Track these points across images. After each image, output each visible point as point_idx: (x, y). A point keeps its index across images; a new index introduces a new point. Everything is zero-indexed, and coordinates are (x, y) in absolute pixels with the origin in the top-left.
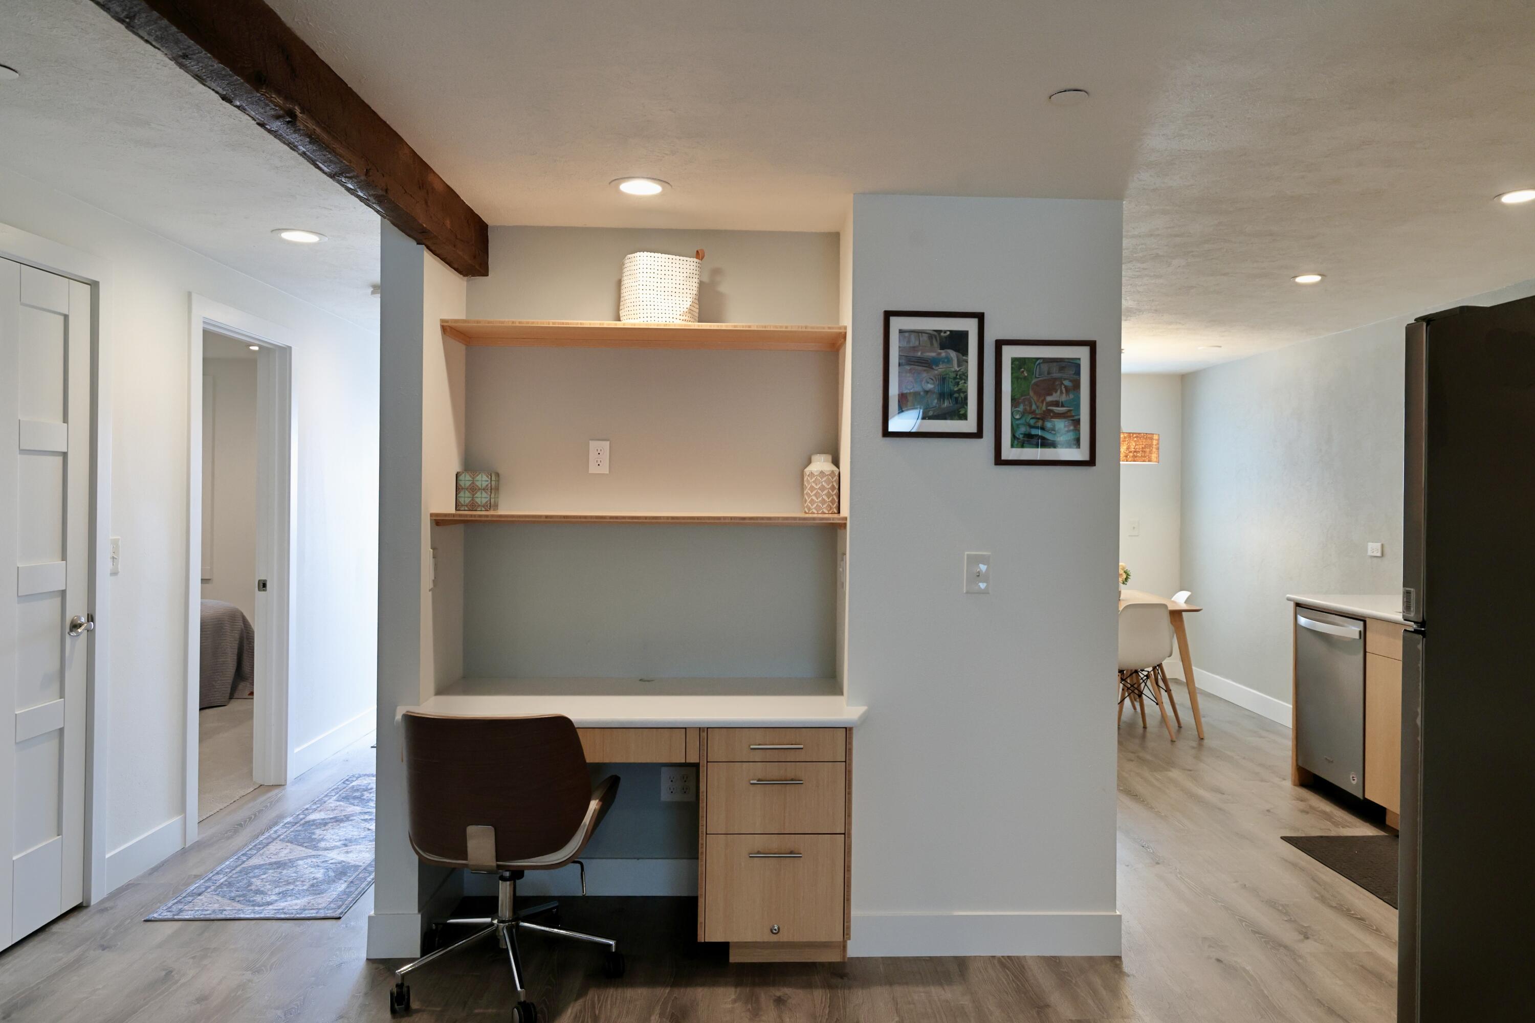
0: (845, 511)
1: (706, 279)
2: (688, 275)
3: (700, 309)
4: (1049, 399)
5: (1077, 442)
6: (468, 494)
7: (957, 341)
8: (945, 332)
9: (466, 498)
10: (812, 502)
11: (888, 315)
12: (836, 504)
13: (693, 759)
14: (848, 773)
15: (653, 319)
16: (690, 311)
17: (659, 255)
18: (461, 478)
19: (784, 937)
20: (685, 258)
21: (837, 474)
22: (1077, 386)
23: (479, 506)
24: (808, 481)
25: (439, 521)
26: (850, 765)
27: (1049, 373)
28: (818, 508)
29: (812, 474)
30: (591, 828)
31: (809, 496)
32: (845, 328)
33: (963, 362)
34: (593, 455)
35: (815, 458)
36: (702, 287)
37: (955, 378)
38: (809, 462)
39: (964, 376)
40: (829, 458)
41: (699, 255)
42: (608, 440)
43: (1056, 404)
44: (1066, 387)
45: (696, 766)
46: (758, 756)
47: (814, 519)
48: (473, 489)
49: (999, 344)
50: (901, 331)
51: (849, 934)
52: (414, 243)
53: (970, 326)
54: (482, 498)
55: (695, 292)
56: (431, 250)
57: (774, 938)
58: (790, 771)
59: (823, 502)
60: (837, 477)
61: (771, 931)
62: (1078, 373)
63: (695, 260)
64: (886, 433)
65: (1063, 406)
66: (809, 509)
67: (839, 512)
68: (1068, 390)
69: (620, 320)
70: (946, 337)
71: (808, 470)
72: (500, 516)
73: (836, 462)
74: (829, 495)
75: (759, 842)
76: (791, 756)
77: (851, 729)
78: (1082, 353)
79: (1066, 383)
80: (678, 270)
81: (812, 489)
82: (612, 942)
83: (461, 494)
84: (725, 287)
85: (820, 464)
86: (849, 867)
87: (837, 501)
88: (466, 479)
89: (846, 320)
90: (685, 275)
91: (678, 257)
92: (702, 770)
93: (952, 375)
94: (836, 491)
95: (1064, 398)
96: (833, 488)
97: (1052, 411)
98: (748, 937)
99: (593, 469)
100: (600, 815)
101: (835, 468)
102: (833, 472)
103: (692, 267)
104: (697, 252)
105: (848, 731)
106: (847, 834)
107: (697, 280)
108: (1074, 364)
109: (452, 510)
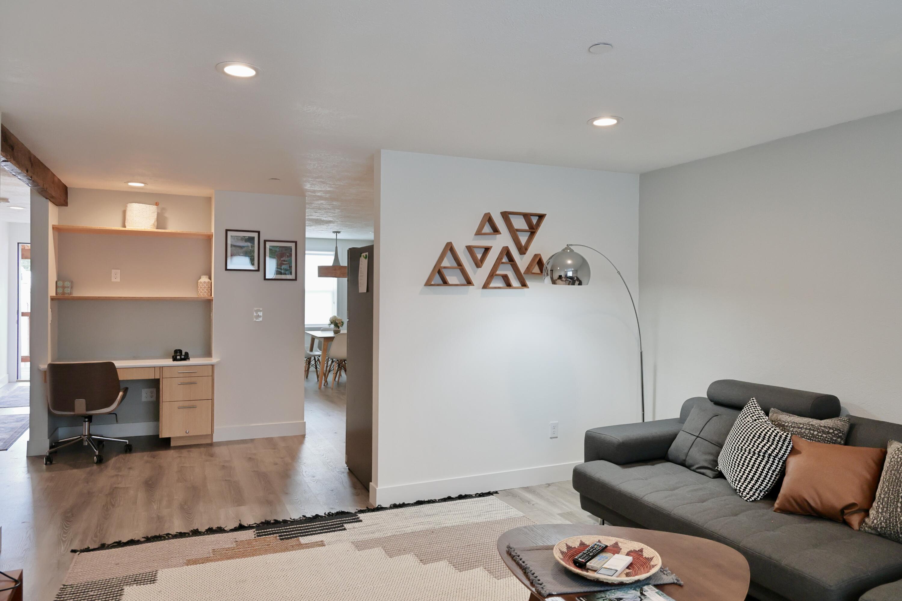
0: (213, 296)
1: (159, 212)
2: (153, 212)
3: (157, 223)
4: (282, 259)
5: (291, 273)
6: (61, 289)
7: (251, 239)
8: (247, 237)
9: (60, 290)
10: (201, 292)
11: (227, 231)
12: (210, 293)
13: (157, 377)
14: (213, 380)
15: (139, 227)
16: (154, 224)
17: (142, 204)
18: (58, 283)
19: (190, 434)
20: (152, 206)
21: (210, 282)
22: (291, 255)
23: (66, 293)
24: (199, 285)
25: (53, 299)
26: (214, 377)
27: (282, 251)
28: (203, 294)
29: (201, 283)
30: (120, 400)
31: (200, 290)
32: (213, 233)
33: (253, 247)
34: (113, 274)
35: (202, 277)
36: (158, 214)
37: (250, 252)
38: (200, 278)
39: (253, 251)
40: (208, 277)
41: (157, 204)
42: (119, 269)
43: (284, 261)
44: (287, 256)
45: (158, 380)
46: (181, 375)
47: (201, 298)
48: (64, 287)
49: (265, 241)
50: (231, 236)
51: (213, 432)
52: (45, 199)
53: (255, 235)
54: (67, 291)
55: (156, 218)
56: (51, 201)
57: (187, 435)
58: (193, 380)
59: (205, 292)
60: (210, 283)
61: (186, 432)
62: (291, 251)
63: (155, 206)
64: (226, 269)
65: (286, 262)
66: (200, 295)
67: (211, 296)
68: (288, 257)
69: (126, 227)
70: (247, 239)
71: (199, 281)
72: (74, 297)
73: (210, 278)
74: (207, 290)
75: (181, 404)
76: (193, 375)
77: (214, 365)
78: (293, 245)
79: (288, 254)
80: (149, 210)
81: (201, 288)
82: (127, 441)
83: (58, 289)
84: (167, 215)
85: (204, 279)
86: (213, 410)
87: (210, 292)
88: (60, 284)
89: (213, 231)
90: (152, 212)
91: (149, 205)
92: (161, 381)
93: (249, 251)
94: (210, 288)
95: (287, 259)
96: (209, 287)
97: (282, 263)
98: (178, 435)
99: (113, 280)
100: (123, 397)
101: (210, 280)
102: (209, 282)
103: (154, 209)
104: (156, 203)
105: (213, 366)
106: (212, 399)
107: (156, 212)
108: (290, 249)
109: (55, 295)
